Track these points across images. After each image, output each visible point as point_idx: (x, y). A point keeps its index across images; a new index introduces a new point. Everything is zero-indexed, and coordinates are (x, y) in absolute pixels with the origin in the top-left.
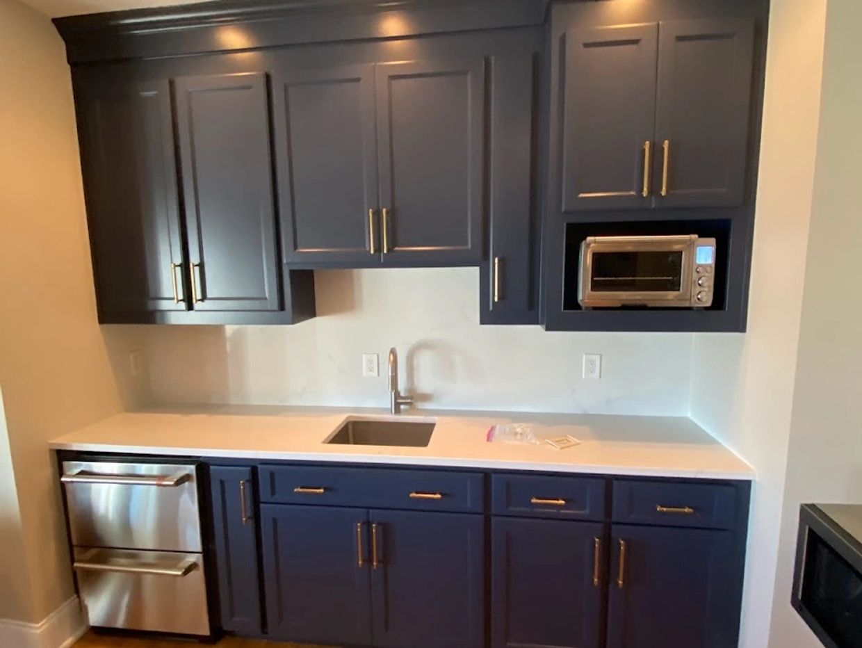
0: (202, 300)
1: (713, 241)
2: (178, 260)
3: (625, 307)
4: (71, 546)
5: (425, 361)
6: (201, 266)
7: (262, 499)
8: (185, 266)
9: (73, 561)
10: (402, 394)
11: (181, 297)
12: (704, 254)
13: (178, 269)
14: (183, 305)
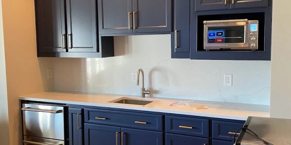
0: (71, 48)
1: (258, 21)
2: (64, 33)
3: (221, 50)
4: (23, 135)
5: (156, 76)
6: (71, 35)
7: (85, 121)
8: (66, 35)
9: (23, 140)
10: (146, 90)
11: (64, 47)
12: (254, 27)
13: (64, 36)
14: (65, 50)
